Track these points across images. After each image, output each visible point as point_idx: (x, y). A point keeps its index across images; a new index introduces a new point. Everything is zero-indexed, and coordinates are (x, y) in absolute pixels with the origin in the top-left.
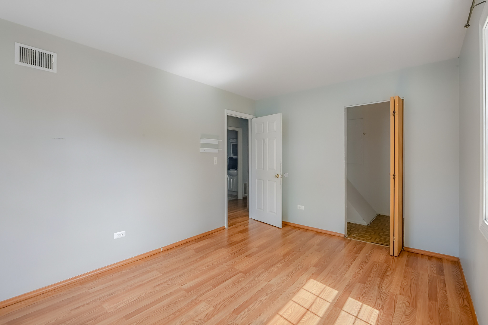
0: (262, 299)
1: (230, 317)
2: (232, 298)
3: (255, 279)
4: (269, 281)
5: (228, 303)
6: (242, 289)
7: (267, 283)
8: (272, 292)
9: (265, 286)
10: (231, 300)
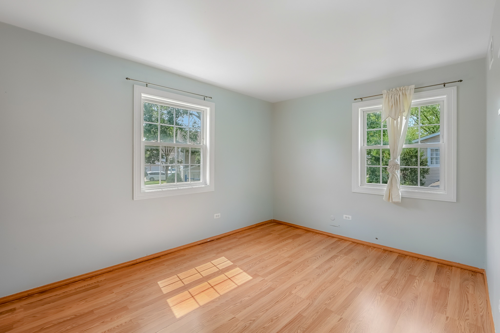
0: (248, 298)
1: (276, 286)
2: (277, 301)
3: (250, 323)
4: (233, 318)
5: (280, 296)
6: (267, 310)
7: (236, 316)
8: (236, 304)
9: (240, 312)
10: (277, 298)
